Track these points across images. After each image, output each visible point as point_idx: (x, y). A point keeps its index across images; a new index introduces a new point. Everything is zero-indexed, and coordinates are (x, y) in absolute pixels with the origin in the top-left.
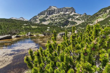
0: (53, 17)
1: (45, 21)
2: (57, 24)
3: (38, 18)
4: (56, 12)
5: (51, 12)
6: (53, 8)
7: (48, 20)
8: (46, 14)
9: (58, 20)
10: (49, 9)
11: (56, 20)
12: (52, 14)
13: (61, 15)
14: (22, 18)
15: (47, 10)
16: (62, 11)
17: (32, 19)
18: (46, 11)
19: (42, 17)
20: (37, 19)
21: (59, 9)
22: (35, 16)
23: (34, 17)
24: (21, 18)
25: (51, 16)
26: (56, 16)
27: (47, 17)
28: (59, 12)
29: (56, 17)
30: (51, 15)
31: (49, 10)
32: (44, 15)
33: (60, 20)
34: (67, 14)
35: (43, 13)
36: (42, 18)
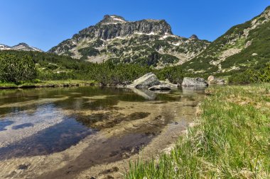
0: (116, 44)
1: (95, 55)
2: (129, 61)
3: (75, 46)
4: (122, 32)
5: (110, 32)
6: (115, 21)
7: (104, 51)
8: (96, 36)
9: (130, 52)
10: (103, 24)
11: (125, 53)
12: (113, 35)
13: (136, 38)
14: (24, 44)
15: (100, 24)
16: (138, 30)
17: (56, 47)
18: (96, 27)
19: (85, 42)
20: (73, 49)
21: (130, 24)
22: (67, 42)
23: (64, 42)
24: (20, 44)
25: (109, 41)
26: (124, 42)
27: (100, 43)
28: (130, 31)
29: (123, 44)
30: (110, 38)
31: (106, 26)
32: (92, 37)
33: (136, 52)
34: (152, 37)
35: (88, 33)
36: (86, 46)
